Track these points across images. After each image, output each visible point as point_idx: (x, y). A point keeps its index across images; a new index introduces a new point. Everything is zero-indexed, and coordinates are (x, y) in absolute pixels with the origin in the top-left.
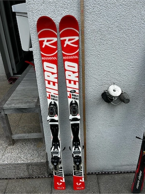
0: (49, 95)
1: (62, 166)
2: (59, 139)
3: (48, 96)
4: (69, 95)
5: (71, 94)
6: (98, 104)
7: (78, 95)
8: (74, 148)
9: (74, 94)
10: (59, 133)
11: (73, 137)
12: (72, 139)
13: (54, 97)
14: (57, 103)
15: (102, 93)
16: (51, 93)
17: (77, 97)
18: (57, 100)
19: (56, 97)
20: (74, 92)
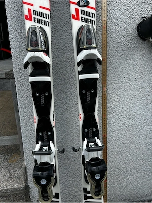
0: (30, 10)
1: (58, 192)
2: (53, 123)
3: (26, 13)
4: (73, 12)
5: (80, 8)
6: (129, 50)
7: (94, 11)
8: (85, 142)
9: (85, 9)
10: (52, 108)
11: (82, 116)
12: (81, 122)
13: (41, 14)
14: (48, 29)
15: (138, 23)
16: (32, 5)
17: (91, 19)
18: (48, 22)
19: (46, 14)
20: (85, 4)
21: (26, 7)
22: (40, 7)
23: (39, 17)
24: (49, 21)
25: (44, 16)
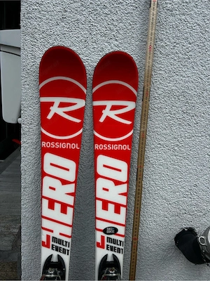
0: (48, 237)
3: (44, 239)
4: (99, 240)
5: (106, 236)
9: (113, 237)
13: (60, 242)
15: (177, 233)
16: (52, 231)
17: (119, 247)
18: (68, 251)
19: (66, 242)
20: (113, 232)
21: (45, 233)
22: (60, 234)
23: (58, 245)
24: (69, 249)
25: (64, 244)
